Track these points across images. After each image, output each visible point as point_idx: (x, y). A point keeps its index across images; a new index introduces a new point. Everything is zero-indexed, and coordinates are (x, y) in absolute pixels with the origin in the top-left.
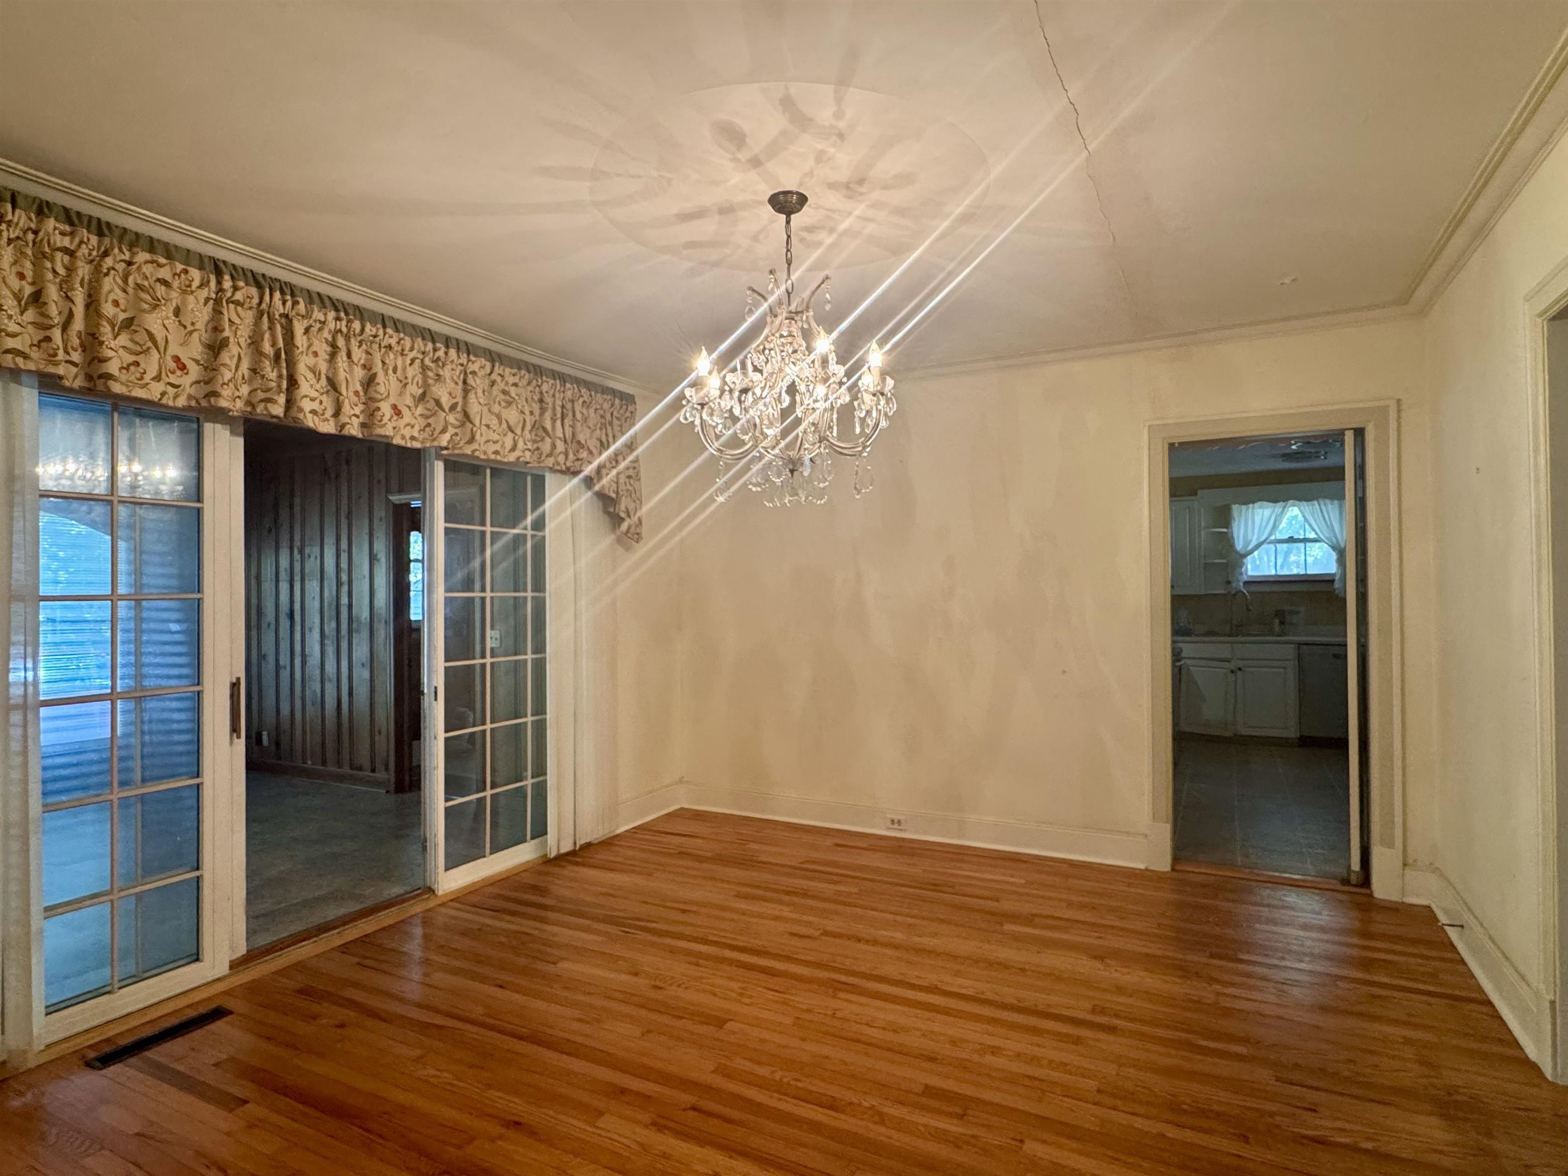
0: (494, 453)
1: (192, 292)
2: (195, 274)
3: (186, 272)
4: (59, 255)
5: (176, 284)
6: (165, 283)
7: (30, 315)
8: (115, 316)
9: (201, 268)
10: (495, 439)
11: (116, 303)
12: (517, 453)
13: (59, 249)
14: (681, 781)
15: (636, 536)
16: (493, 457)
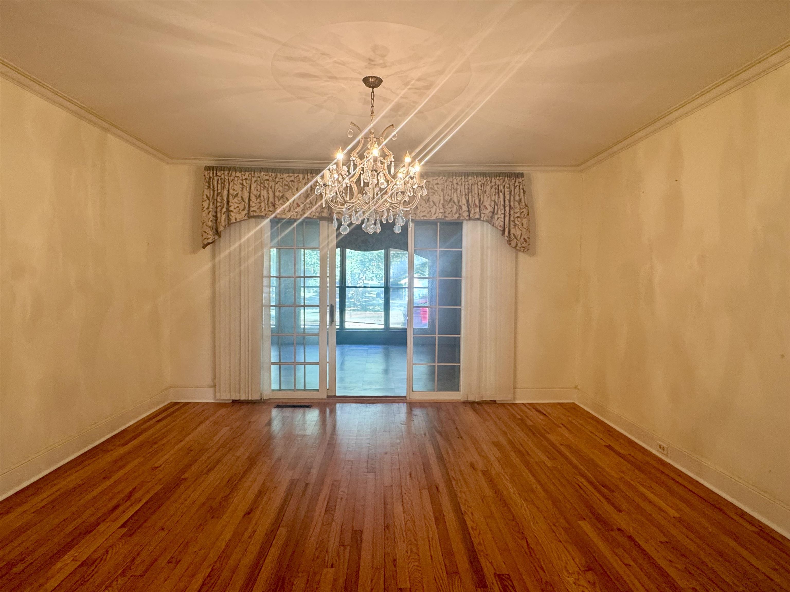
0: (422, 217)
1: (300, 182)
2: (301, 176)
3: (298, 176)
4: (266, 181)
5: (295, 181)
6: (293, 181)
7: (258, 200)
8: (279, 195)
9: (303, 173)
10: (423, 211)
11: (280, 191)
12: (437, 215)
13: (265, 180)
14: (576, 387)
15: (522, 249)
16: (422, 218)
